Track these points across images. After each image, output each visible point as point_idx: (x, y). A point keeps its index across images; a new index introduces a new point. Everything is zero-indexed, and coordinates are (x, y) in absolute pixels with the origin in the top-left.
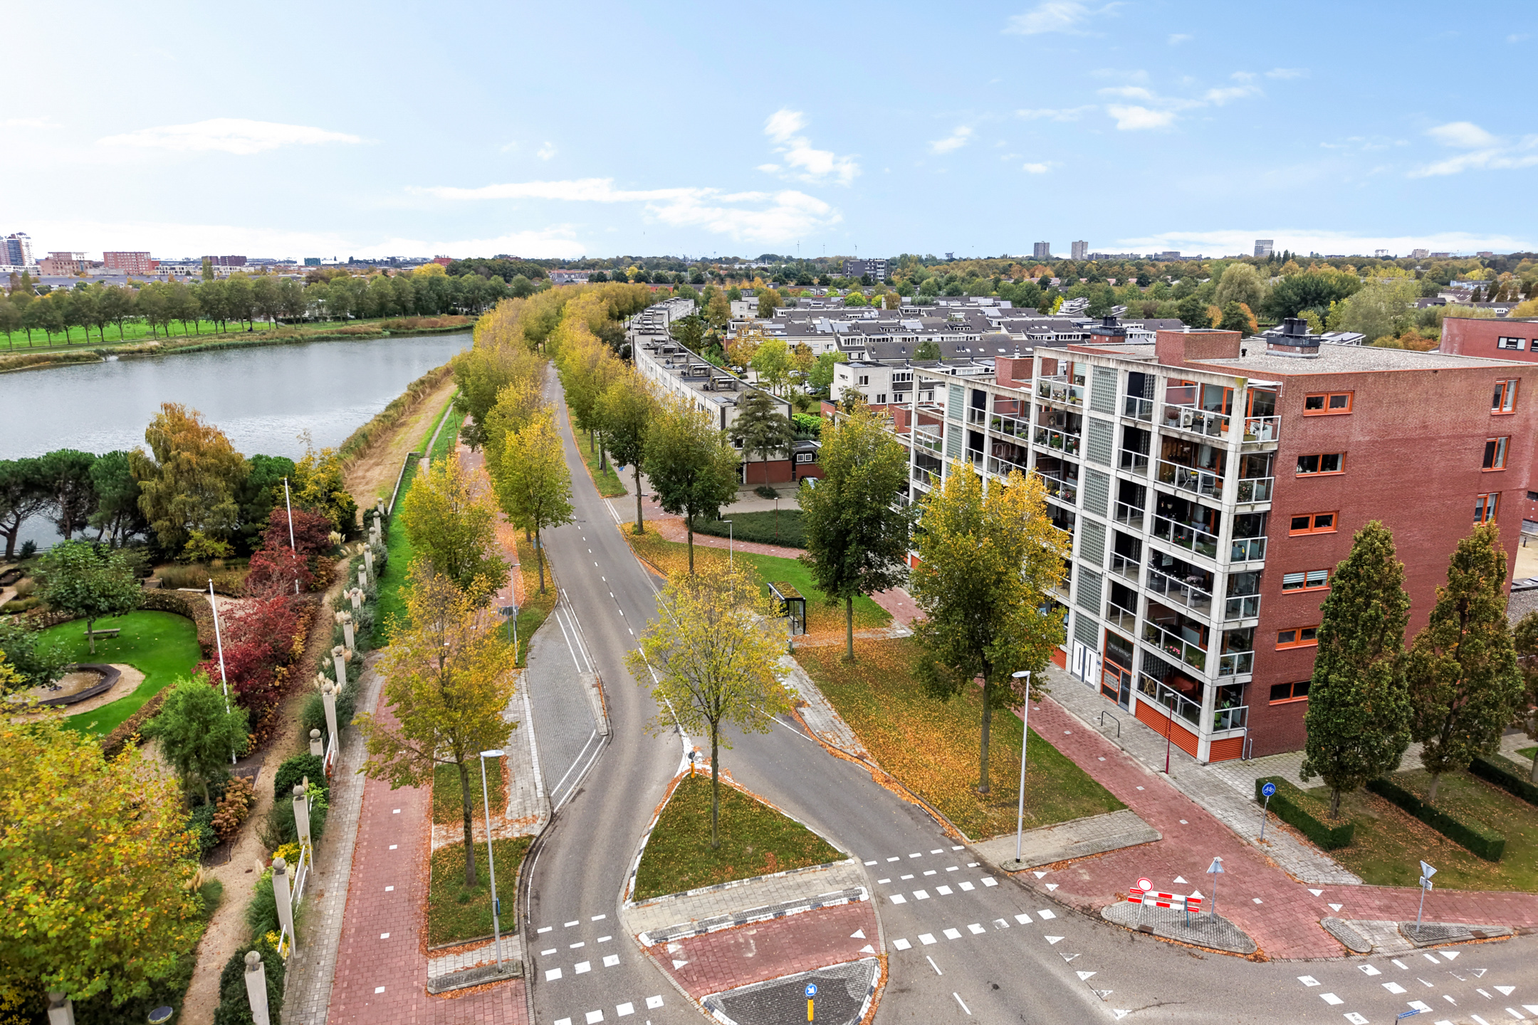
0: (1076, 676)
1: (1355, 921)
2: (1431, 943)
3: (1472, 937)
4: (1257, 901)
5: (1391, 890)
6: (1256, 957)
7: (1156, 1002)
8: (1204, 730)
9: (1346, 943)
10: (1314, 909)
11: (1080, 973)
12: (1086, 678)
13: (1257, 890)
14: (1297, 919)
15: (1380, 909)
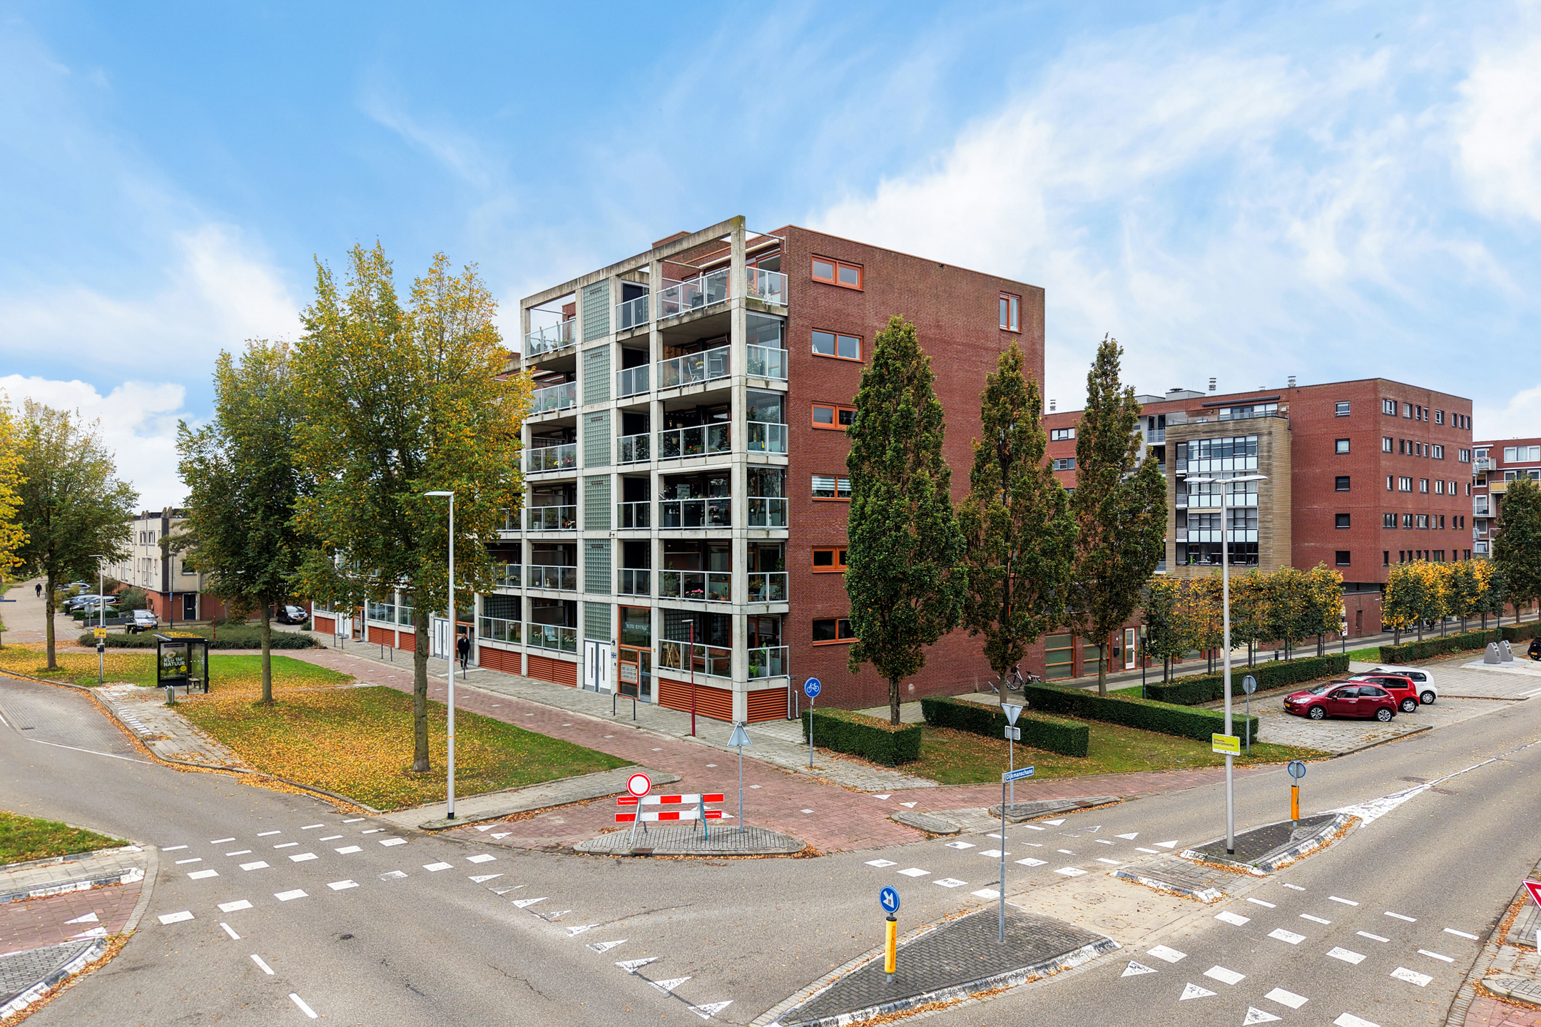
0: (590, 687)
1: (935, 813)
2: (1031, 816)
3: (1076, 806)
4: (807, 811)
5: (973, 787)
6: (805, 853)
7: (643, 910)
8: (738, 682)
9: (926, 828)
10: (882, 809)
11: (516, 903)
12: (601, 685)
13: (807, 802)
14: (861, 819)
15: (963, 800)
